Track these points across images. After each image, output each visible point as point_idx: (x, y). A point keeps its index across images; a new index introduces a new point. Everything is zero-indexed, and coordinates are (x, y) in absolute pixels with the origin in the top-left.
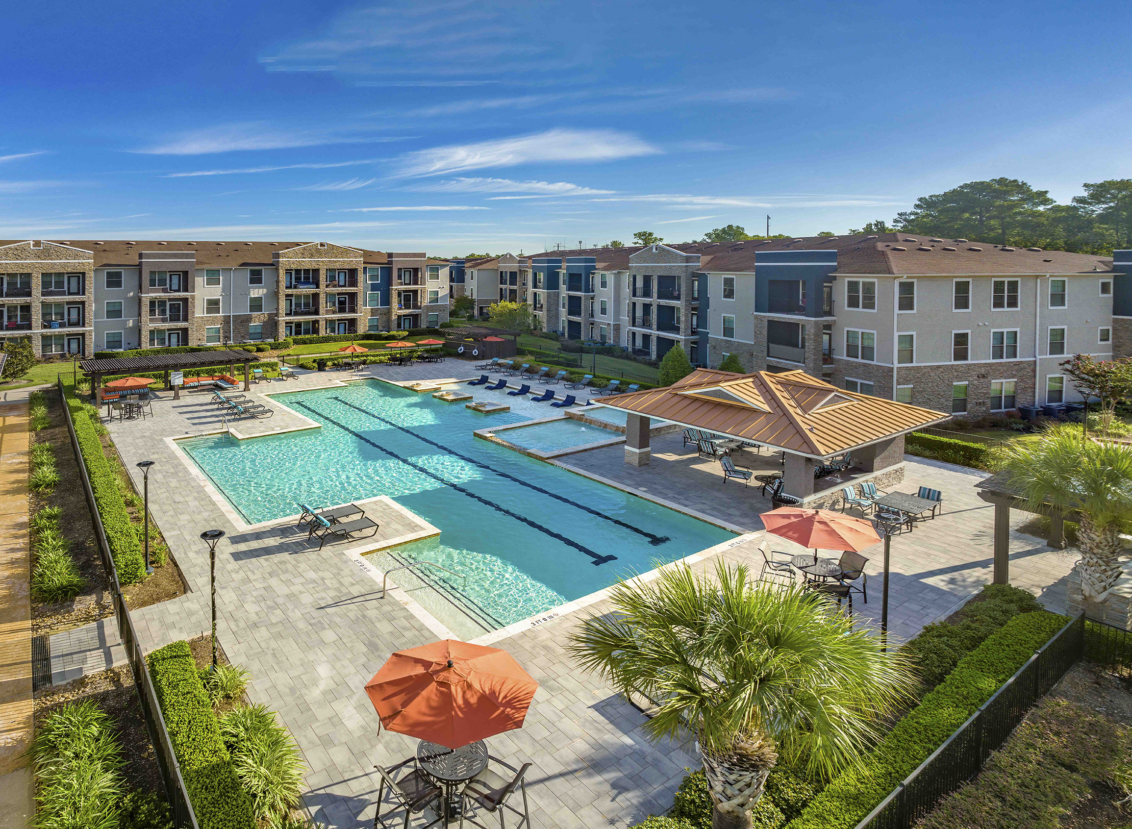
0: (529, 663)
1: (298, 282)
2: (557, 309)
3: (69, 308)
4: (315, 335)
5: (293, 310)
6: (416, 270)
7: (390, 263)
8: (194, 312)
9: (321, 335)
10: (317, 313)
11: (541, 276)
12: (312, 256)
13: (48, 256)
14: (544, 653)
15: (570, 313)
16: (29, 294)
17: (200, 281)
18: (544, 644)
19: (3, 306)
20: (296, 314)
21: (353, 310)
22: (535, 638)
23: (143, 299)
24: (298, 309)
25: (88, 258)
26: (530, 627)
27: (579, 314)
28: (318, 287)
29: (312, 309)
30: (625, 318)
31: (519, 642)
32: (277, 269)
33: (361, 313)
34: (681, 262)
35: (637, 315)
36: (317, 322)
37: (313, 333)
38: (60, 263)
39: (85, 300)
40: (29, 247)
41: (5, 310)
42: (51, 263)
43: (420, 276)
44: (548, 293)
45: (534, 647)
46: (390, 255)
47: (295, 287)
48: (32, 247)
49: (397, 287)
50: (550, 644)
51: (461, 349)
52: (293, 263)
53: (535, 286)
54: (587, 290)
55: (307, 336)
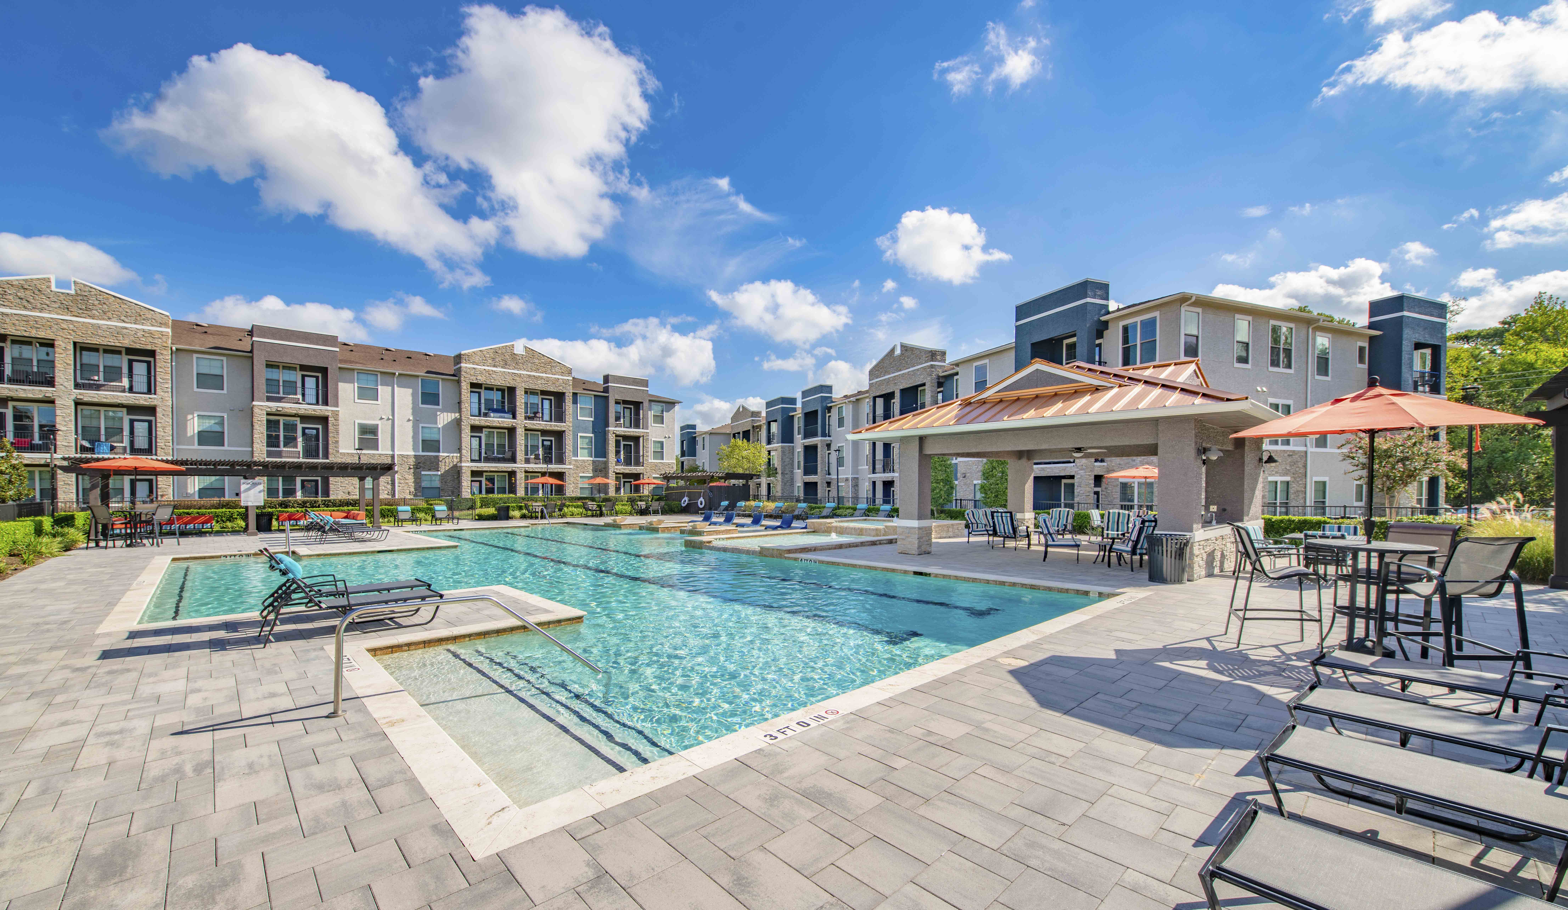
0: (758, 857)
1: (489, 410)
2: (792, 472)
3: (132, 422)
4: (511, 495)
5: (483, 455)
6: (637, 405)
7: (606, 390)
8: (337, 442)
9: (518, 495)
10: (513, 460)
11: (774, 427)
12: (505, 365)
13: (87, 310)
14: (809, 815)
15: (807, 472)
16: (51, 383)
17: (346, 391)
18: (807, 783)
19: (2, 401)
20: (487, 460)
21: (561, 460)
22: (778, 770)
23: (256, 410)
24: (489, 453)
25: (161, 324)
26: (763, 745)
27: (816, 473)
28: (514, 417)
29: (508, 455)
30: (865, 467)
31: (724, 788)
32: (459, 382)
33: (570, 464)
34: (926, 362)
35: (877, 458)
36: (512, 474)
37: (510, 493)
38: (109, 328)
39: (155, 403)
40: (49, 287)
41: (9, 413)
42: (93, 325)
43: (641, 416)
44: (782, 447)
45: (772, 800)
46: (606, 379)
47: (486, 415)
48: (53, 288)
49: (614, 429)
50: (830, 784)
51: (685, 501)
52: (481, 373)
53: (769, 442)
54: (824, 435)
55: (500, 496)
